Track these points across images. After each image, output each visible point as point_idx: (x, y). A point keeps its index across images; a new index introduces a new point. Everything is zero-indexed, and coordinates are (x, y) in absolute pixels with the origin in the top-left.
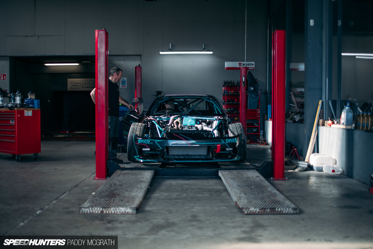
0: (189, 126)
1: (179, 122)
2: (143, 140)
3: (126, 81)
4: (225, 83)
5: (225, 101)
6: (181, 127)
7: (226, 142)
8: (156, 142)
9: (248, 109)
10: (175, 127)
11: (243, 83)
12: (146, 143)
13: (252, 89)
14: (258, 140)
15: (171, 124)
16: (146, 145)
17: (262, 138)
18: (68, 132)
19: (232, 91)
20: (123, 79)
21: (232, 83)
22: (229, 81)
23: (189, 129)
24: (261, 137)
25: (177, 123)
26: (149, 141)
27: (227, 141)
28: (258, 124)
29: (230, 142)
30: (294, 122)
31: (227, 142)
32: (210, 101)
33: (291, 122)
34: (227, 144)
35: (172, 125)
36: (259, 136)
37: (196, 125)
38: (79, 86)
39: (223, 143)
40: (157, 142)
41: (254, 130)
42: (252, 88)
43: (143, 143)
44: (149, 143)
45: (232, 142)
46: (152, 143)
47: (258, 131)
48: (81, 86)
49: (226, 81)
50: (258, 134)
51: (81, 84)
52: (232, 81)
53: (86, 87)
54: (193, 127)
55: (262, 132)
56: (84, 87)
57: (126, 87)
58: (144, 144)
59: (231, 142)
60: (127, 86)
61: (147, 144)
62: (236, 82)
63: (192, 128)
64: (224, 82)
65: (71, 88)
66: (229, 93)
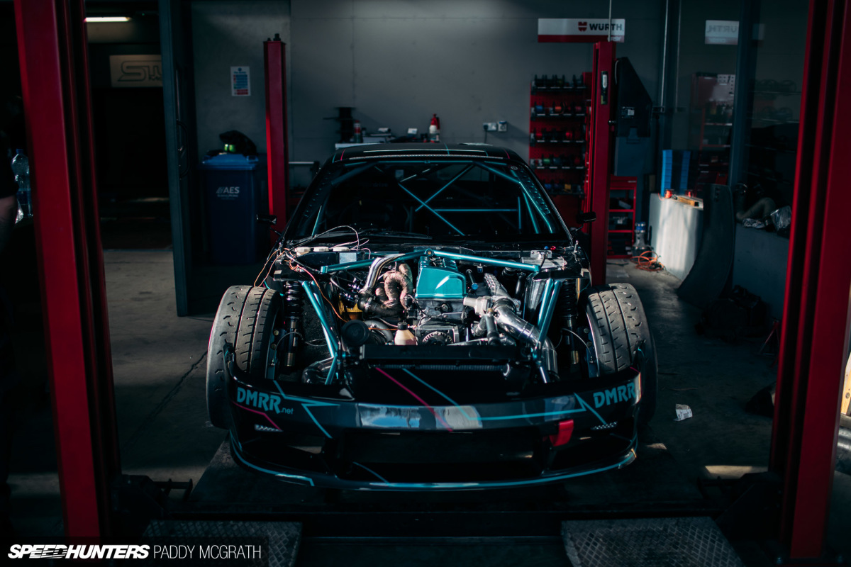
0: (441, 303)
1: (404, 283)
2: (256, 393)
3: (249, 77)
4: (539, 82)
5: (536, 138)
6: (409, 302)
7: (593, 405)
8: (305, 406)
9: (616, 174)
10: (387, 299)
11: (601, 93)
12: (266, 409)
13: (631, 112)
14: (627, 248)
15: (373, 290)
16: (266, 416)
17: (640, 244)
18: (113, 200)
19: (558, 108)
20: (240, 70)
21: (557, 85)
22: (550, 77)
23: (442, 311)
24: (638, 241)
25: (396, 286)
26: (279, 400)
27: (600, 398)
28: (630, 202)
29: (608, 403)
30: (771, 228)
31: (598, 405)
32: (511, 175)
33: (755, 225)
34: (597, 410)
35: (378, 292)
36: (631, 239)
37: (467, 301)
38: (139, 74)
39: (584, 409)
40: (309, 408)
41: (620, 222)
42: (629, 111)
43: (255, 405)
44: (278, 411)
45: (616, 401)
46: (289, 411)
47: (630, 225)
48: (148, 76)
49: (540, 77)
50: (629, 231)
51: (146, 69)
52: (560, 77)
53: (159, 76)
54: (454, 306)
55: (643, 228)
56: (153, 77)
57: (249, 94)
58: (257, 408)
59: (612, 400)
60: (252, 91)
61: (269, 412)
62: (569, 79)
63: (451, 310)
64: (536, 80)
65: (119, 80)
66: (547, 112)
